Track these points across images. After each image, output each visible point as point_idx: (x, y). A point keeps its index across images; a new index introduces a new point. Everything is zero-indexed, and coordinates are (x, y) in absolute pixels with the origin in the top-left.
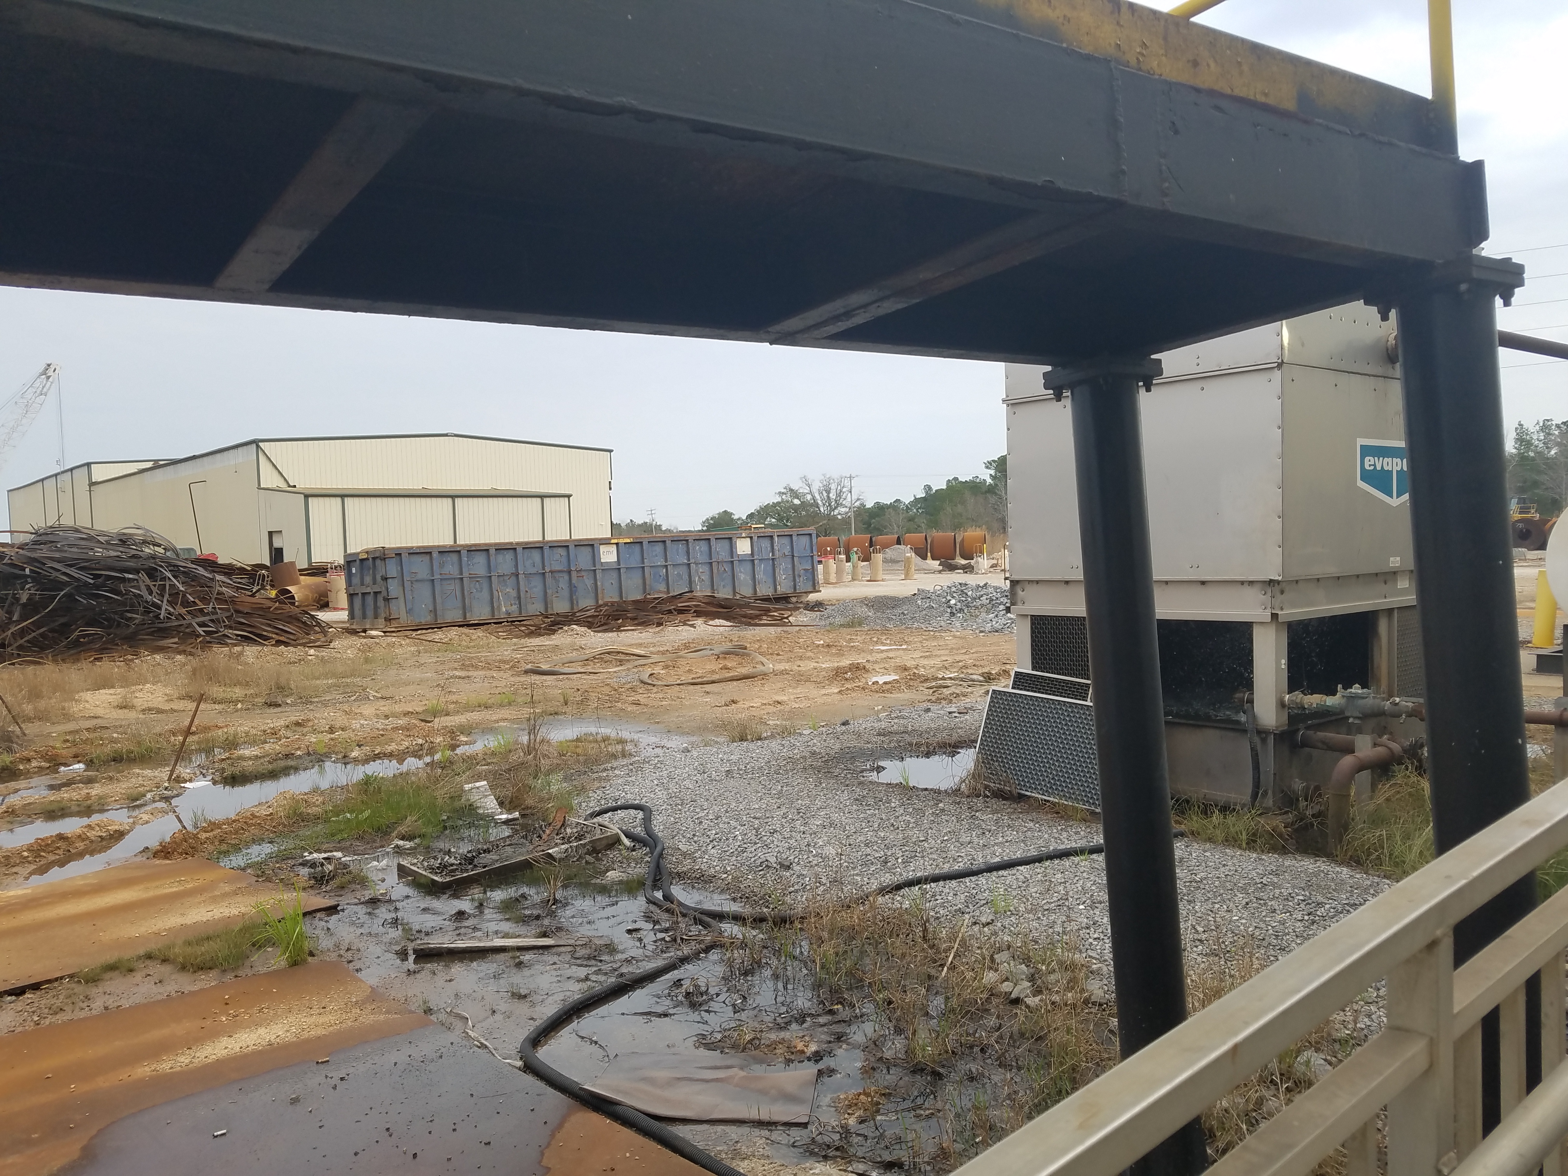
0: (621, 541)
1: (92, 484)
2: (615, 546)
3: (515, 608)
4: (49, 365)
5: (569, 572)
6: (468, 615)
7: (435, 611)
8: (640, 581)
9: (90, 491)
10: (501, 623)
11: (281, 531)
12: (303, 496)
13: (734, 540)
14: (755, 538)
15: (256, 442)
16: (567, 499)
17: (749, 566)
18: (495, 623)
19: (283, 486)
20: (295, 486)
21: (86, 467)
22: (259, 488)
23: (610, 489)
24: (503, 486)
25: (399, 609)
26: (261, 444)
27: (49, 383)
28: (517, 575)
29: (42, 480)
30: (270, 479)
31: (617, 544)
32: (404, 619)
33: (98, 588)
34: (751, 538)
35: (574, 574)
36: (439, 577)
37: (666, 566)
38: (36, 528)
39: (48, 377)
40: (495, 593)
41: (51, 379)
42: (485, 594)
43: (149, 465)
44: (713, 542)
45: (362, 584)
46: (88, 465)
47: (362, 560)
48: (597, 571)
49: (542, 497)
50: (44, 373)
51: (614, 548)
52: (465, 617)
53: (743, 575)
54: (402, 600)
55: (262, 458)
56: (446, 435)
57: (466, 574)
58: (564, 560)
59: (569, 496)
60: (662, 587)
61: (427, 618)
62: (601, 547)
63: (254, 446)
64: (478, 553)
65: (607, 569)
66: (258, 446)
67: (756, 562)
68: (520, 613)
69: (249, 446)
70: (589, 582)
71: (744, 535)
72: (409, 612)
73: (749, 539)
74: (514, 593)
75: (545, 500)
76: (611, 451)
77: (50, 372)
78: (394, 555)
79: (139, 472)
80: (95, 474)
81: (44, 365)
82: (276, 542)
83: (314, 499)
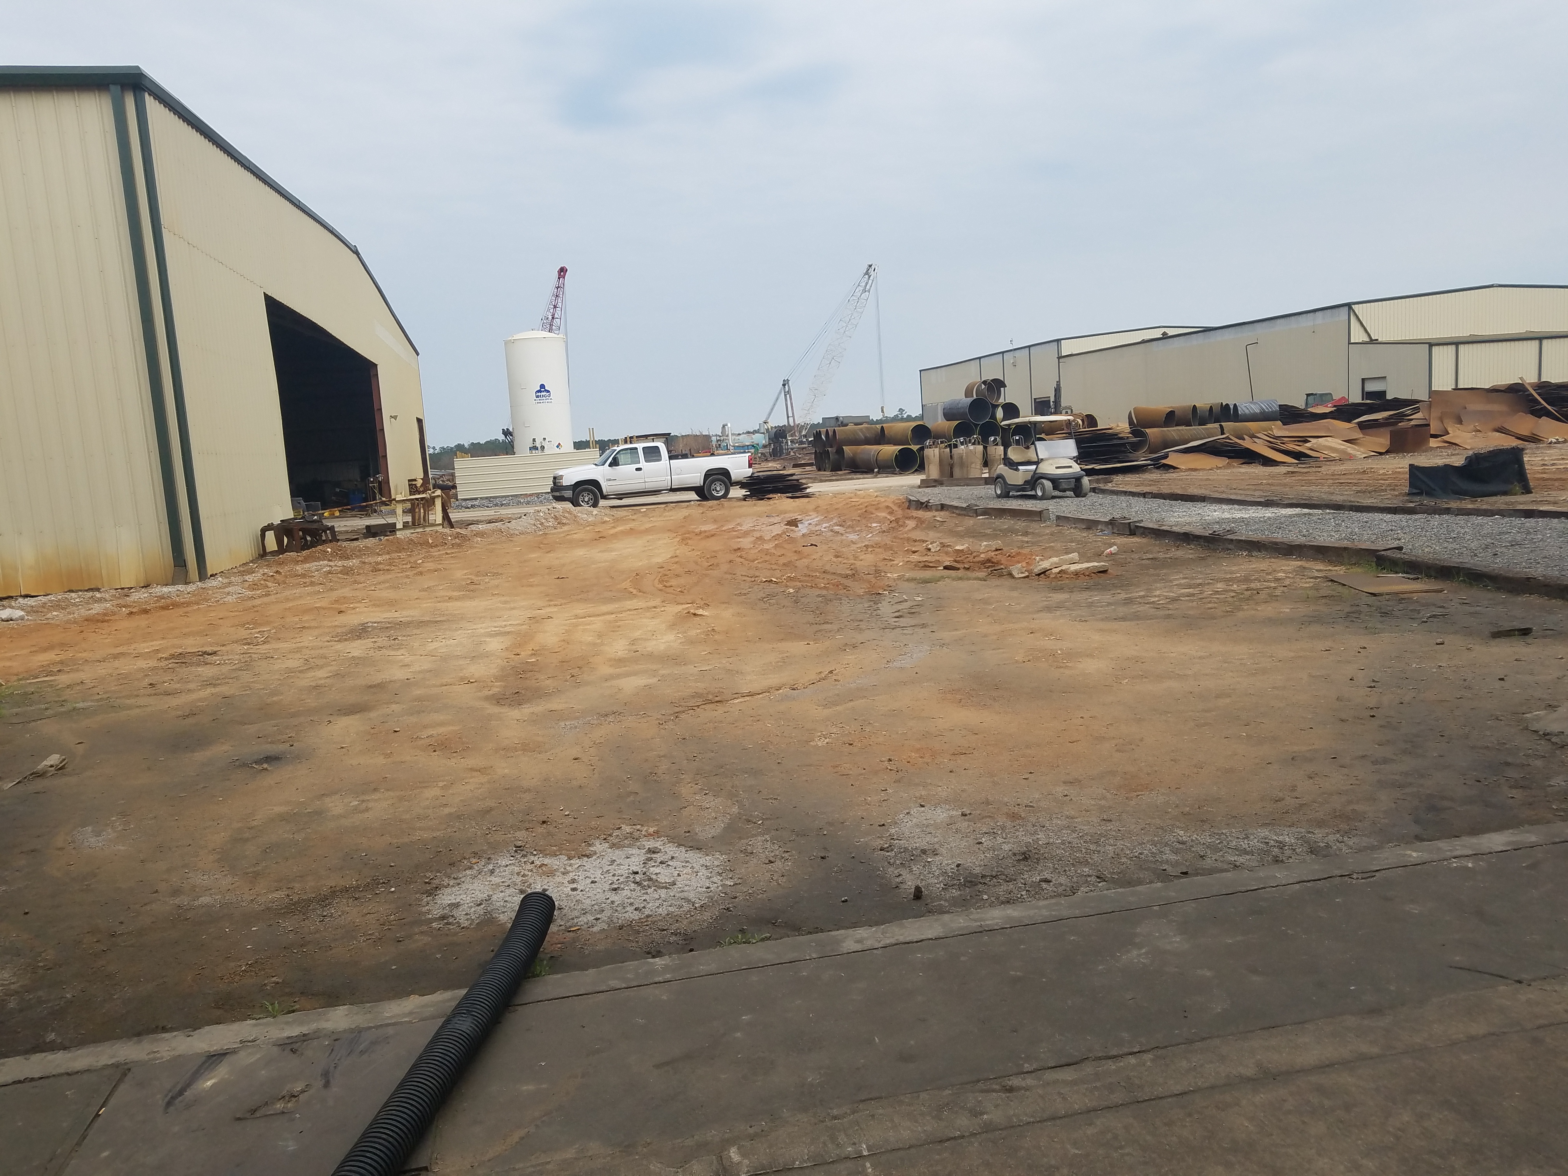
1: (1059, 358)
4: (870, 266)
9: (1060, 363)
11: (1386, 377)
12: (1428, 345)
15: (1349, 305)
20: (1377, 340)
21: (1056, 343)
22: (1349, 343)
26: (1353, 306)
27: (870, 282)
30: (1357, 335)
41: (871, 278)
43: (1158, 334)
46: (1057, 340)
50: (867, 273)
55: (1353, 318)
56: (1494, 286)
63: (1347, 308)
66: (1350, 308)
77: (871, 270)
79: (1144, 342)
80: (1067, 348)
81: (867, 266)
82: (1371, 387)
83: (1437, 347)
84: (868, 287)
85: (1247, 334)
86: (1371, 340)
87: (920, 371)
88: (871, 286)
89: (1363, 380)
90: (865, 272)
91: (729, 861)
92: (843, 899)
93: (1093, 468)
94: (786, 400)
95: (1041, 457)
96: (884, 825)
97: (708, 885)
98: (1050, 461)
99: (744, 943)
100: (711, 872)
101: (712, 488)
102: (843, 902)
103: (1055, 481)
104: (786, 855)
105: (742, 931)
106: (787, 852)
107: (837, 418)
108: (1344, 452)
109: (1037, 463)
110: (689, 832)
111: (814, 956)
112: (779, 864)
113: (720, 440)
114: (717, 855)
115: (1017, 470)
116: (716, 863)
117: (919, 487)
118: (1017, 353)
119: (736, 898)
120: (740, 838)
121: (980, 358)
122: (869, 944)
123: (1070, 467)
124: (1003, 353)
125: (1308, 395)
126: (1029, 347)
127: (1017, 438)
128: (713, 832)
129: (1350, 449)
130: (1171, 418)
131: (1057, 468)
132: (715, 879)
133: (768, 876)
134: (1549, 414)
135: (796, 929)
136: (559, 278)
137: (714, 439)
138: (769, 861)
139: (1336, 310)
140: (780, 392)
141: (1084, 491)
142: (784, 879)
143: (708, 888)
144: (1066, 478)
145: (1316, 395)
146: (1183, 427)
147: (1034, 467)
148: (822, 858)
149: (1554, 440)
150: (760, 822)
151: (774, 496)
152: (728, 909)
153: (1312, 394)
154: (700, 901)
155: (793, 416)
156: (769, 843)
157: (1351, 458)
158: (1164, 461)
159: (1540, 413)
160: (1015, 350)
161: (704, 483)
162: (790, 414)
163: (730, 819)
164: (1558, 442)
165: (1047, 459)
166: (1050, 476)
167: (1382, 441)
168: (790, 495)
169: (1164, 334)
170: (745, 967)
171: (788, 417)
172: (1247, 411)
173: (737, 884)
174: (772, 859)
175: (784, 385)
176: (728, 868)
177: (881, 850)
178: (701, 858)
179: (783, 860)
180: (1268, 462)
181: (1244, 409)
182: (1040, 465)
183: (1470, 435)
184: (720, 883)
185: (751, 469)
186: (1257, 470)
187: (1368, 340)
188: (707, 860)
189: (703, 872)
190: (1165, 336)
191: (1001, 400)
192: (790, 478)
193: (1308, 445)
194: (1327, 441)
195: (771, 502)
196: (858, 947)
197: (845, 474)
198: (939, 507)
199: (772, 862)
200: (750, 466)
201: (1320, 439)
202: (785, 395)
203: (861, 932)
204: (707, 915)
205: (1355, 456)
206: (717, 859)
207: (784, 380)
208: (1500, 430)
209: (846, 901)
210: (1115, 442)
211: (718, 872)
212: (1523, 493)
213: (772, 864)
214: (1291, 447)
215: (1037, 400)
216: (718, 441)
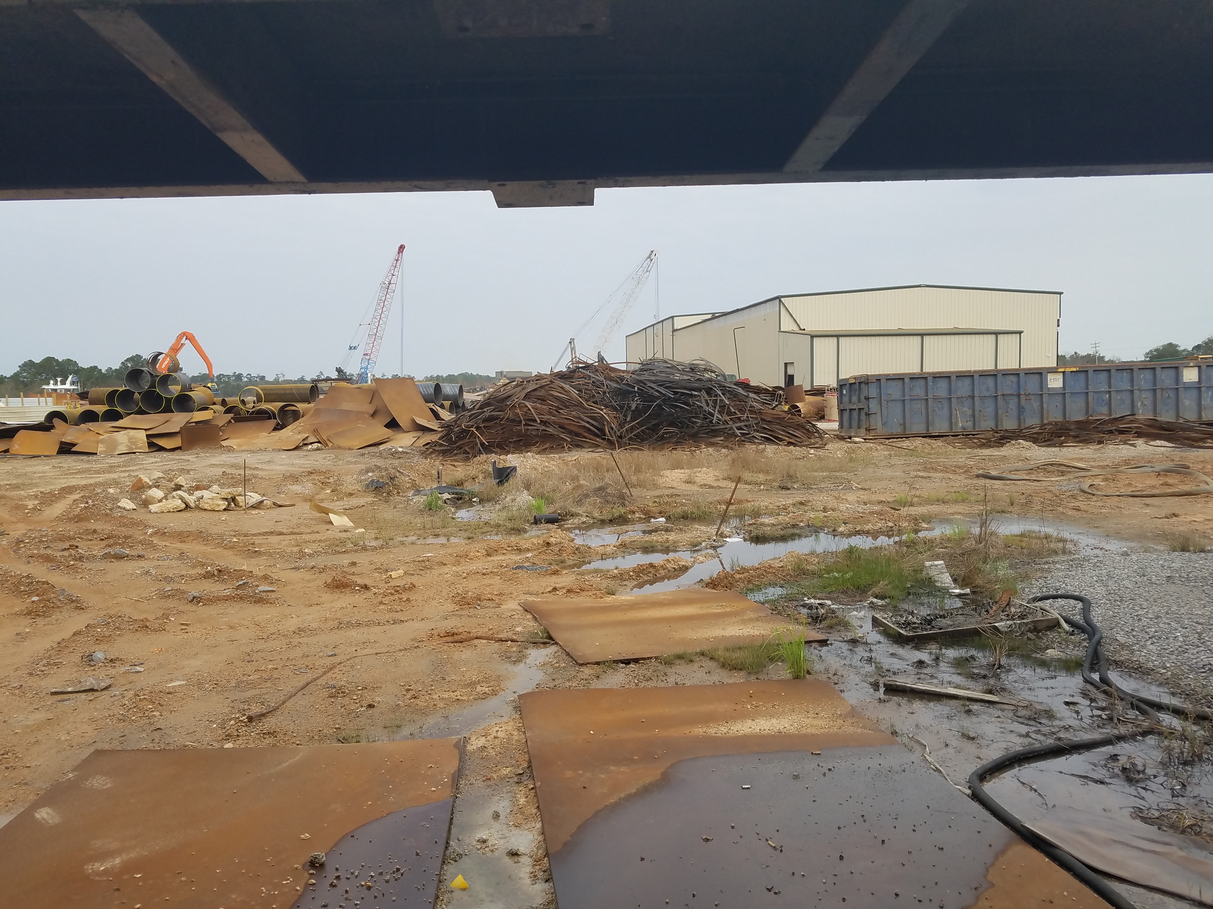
0: (1068, 370)
1: (674, 331)
2: (1061, 374)
3: (970, 424)
4: (652, 252)
5: (1019, 396)
6: (930, 428)
7: (904, 425)
8: (1083, 405)
9: (673, 335)
10: (957, 436)
11: (793, 363)
12: (809, 336)
13: (1181, 369)
14: (1204, 367)
15: (779, 298)
16: (1018, 335)
17: (1194, 393)
18: (952, 436)
19: (796, 329)
20: (804, 330)
21: (671, 319)
22: (780, 331)
23: (1058, 326)
24: (963, 325)
25: (876, 422)
26: (782, 299)
27: (652, 264)
28: (973, 397)
29: (646, 329)
30: (787, 325)
31: (1064, 372)
32: (881, 430)
33: (676, 400)
34: (1199, 367)
35: (1023, 398)
36: (909, 398)
37: (1109, 392)
38: (642, 360)
39: (651, 260)
40: (953, 410)
41: (653, 261)
42: (946, 411)
43: (709, 316)
44: (1158, 371)
45: (850, 402)
46: (672, 317)
47: (851, 384)
48: (1044, 396)
49: (996, 333)
50: (649, 257)
51: (1061, 376)
52: (928, 430)
53: (1188, 402)
54: (879, 415)
55: (783, 310)
56: (919, 286)
57: (930, 396)
58: (1015, 385)
59: (1020, 333)
60: (1105, 410)
61: (898, 430)
62: (1049, 374)
63: (778, 300)
64: (942, 379)
65: (1053, 393)
66: (780, 301)
67: (1203, 389)
68: (974, 428)
69: (775, 301)
70: (1036, 404)
71: (1191, 364)
72: (884, 424)
73: (1196, 369)
74: (969, 412)
75: (1000, 337)
76: (1061, 294)
77: (653, 256)
78: (875, 381)
79: (703, 322)
81: (649, 252)
82: (789, 371)
83: (818, 339)
84: (649, 268)
86: (801, 330)
88: (652, 268)
89: (786, 364)
90: (647, 256)
94: (572, 354)
118: (658, 326)
124: (653, 325)
126: (662, 321)
136: (398, 253)
160: (657, 323)
175: (570, 343)
202: (571, 350)
207: (571, 339)
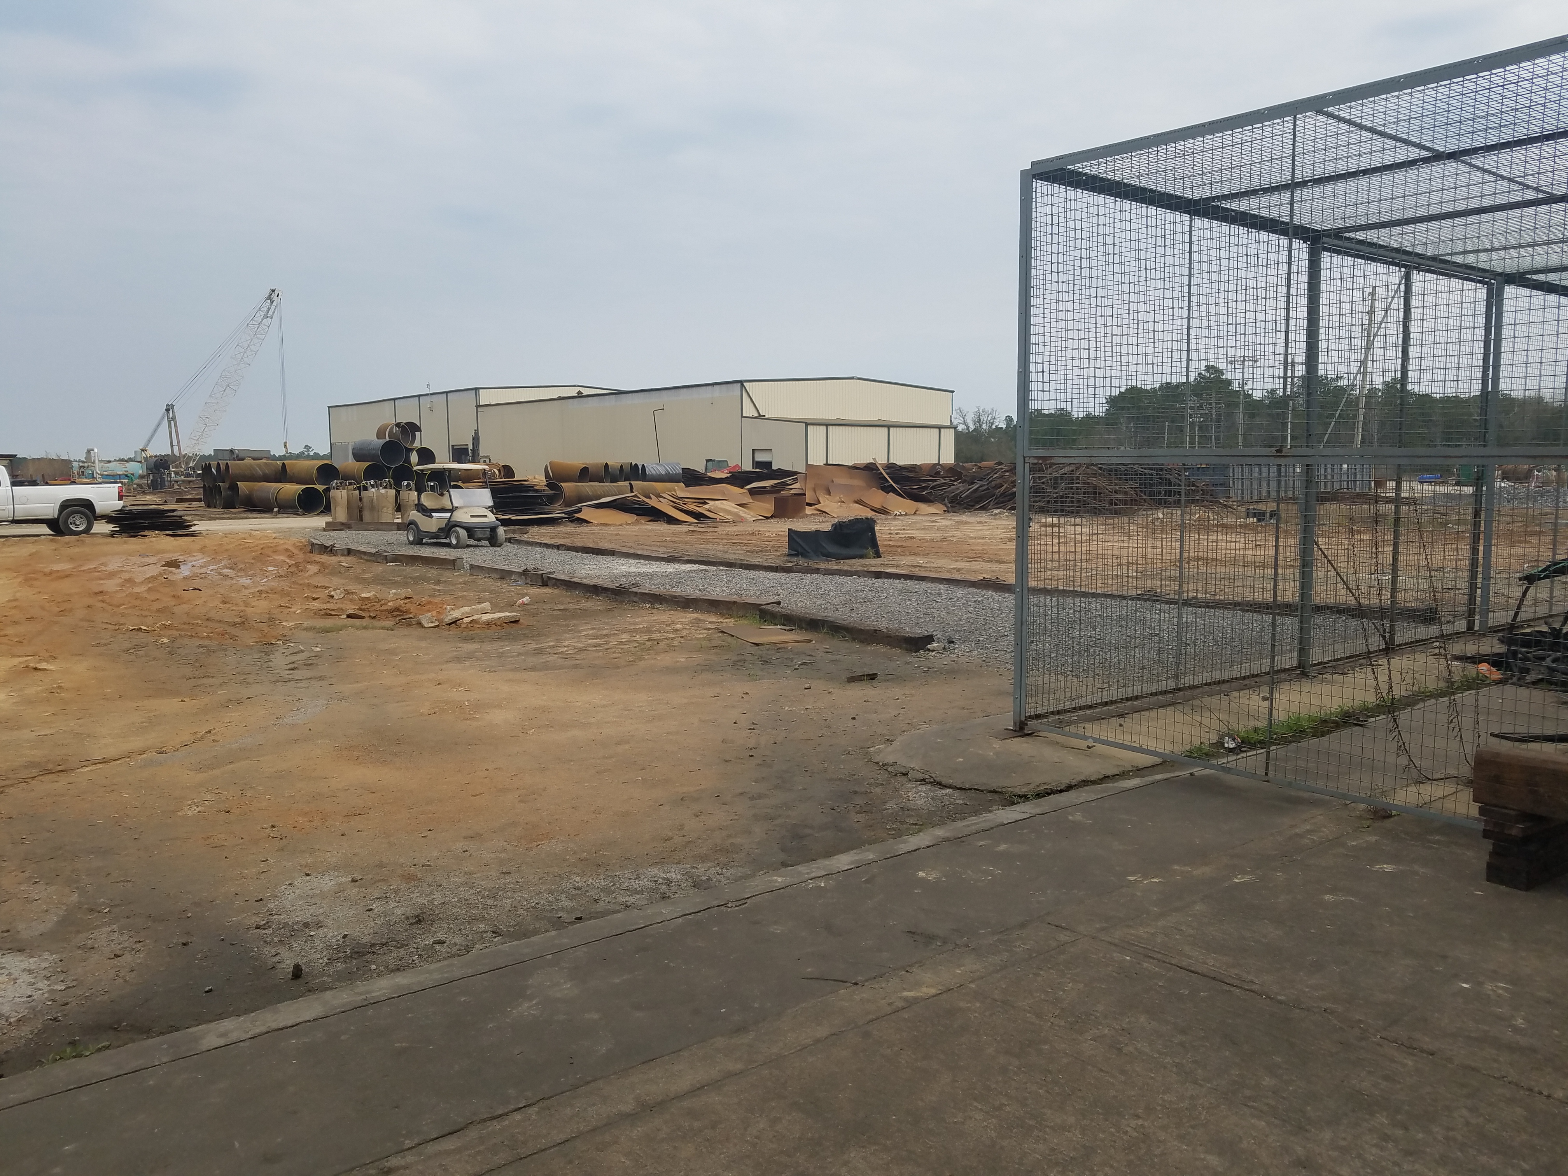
1: (478, 406)
4: (273, 291)
9: (477, 411)
11: (767, 450)
12: (799, 424)
15: (741, 382)
20: (765, 416)
21: (470, 391)
22: (742, 417)
26: (745, 384)
27: (273, 307)
30: (749, 411)
39: (273, 302)
43: (573, 392)
46: (476, 390)
50: (269, 298)
55: (745, 394)
56: (852, 378)
63: (739, 385)
66: (742, 385)
69: (735, 384)
75: (942, 431)
76: (953, 392)
77: (275, 296)
79: (560, 398)
80: (485, 398)
81: (269, 291)
82: (760, 457)
83: (811, 426)
84: (270, 313)
85: (655, 400)
86: (760, 415)
87: (329, 407)
88: (274, 312)
89: (753, 450)
90: (267, 296)
91: (61, 961)
92: (207, 989)
93: (509, 519)
94: (170, 427)
95: (455, 505)
96: (261, 900)
97: (29, 993)
98: (465, 510)
99: (74, 1057)
100: (36, 977)
101: (69, 521)
102: (207, 992)
103: (470, 530)
104: (138, 946)
105: (73, 1043)
106: (140, 942)
107: (232, 451)
108: (736, 515)
109: (452, 511)
110: (8, 931)
111: (164, 1060)
112: (127, 958)
113: (84, 467)
114: (46, 955)
115: (431, 517)
116: (43, 965)
117: (324, 530)
118: (434, 398)
119: (67, 1004)
120: (78, 932)
121: (394, 399)
122: (234, 1036)
123: (486, 516)
124: (419, 396)
125: (707, 461)
126: (447, 392)
127: (432, 484)
128: (42, 928)
129: (742, 512)
130: (585, 474)
131: (472, 516)
132: (40, 985)
133: (112, 974)
134: (894, 491)
135: (146, 1031)
137: (75, 465)
138: (115, 955)
139: (731, 385)
140: (163, 418)
141: (499, 542)
142: (134, 974)
143: (30, 996)
144: (482, 527)
145: (714, 461)
146: (596, 484)
147: (448, 515)
148: (184, 944)
149: (898, 513)
150: (105, 911)
151: (151, 533)
152: (55, 1019)
153: (711, 460)
154: (17, 1014)
155: (179, 445)
156: (116, 934)
157: (742, 520)
158: (577, 515)
159: (888, 489)
160: (432, 394)
161: (60, 513)
162: (175, 443)
163: (66, 911)
164: (901, 515)
165: (461, 508)
166: (464, 525)
167: (767, 506)
168: (170, 533)
169: (579, 393)
170: (72, 1087)
171: (172, 446)
172: (654, 472)
173: (69, 987)
174: (118, 953)
175: (167, 410)
176: (59, 970)
177: (256, 928)
178: (22, 961)
179: (133, 952)
180: (671, 520)
181: (652, 470)
182: (455, 513)
183: (836, 505)
184: (46, 989)
185: (122, 502)
186: (662, 527)
187: (757, 415)
188: (32, 963)
189: (26, 978)
190: (580, 395)
191: (417, 444)
192: (172, 514)
193: (706, 506)
194: (722, 503)
195: (146, 540)
196: (222, 1042)
197: (240, 513)
198: (346, 553)
199: (119, 956)
200: (120, 498)
201: (716, 502)
202: (169, 422)
203: (228, 1024)
204: (25, 1031)
205: (746, 519)
206: (46, 960)
207: (167, 405)
208: (859, 502)
209: (210, 991)
210: (531, 493)
211: (45, 976)
212: (874, 557)
213: (118, 958)
214: (692, 507)
215: (455, 447)
216: (80, 467)
